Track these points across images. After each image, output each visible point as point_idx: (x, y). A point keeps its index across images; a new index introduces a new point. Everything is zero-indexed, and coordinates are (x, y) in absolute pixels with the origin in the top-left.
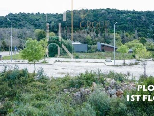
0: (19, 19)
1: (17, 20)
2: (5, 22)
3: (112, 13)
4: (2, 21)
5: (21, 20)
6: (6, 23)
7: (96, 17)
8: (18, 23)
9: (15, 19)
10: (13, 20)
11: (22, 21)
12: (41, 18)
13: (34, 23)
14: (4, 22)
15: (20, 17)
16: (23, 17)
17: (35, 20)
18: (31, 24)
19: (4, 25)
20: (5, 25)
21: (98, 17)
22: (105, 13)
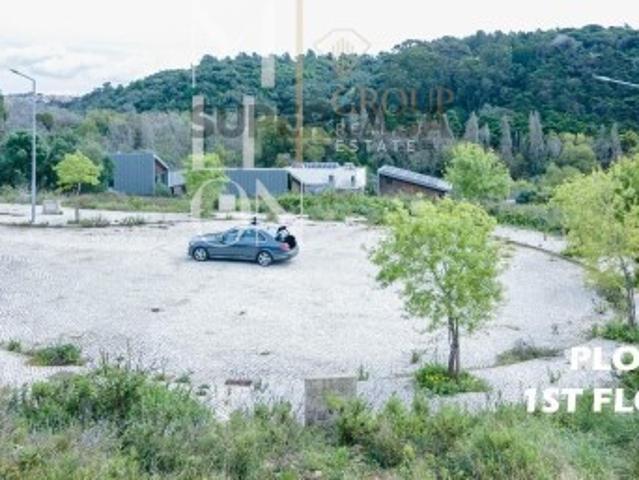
0: (229, 78)
1: (219, 82)
2: (178, 89)
3: (603, 46)
4: (169, 88)
5: (234, 82)
6: (182, 94)
7: (525, 65)
8: (221, 94)
9: (213, 80)
10: (206, 83)
11: (238, 86)
12: (313, 73)
13: (279, 94)
14: (174, 90)
15: (234, 71)
16: (245, 71)
17: (288, 83)
18: (269, 96)
19: (173, 101)
20: (177, 100)
21: (532, 66)
22: (567, 46)
